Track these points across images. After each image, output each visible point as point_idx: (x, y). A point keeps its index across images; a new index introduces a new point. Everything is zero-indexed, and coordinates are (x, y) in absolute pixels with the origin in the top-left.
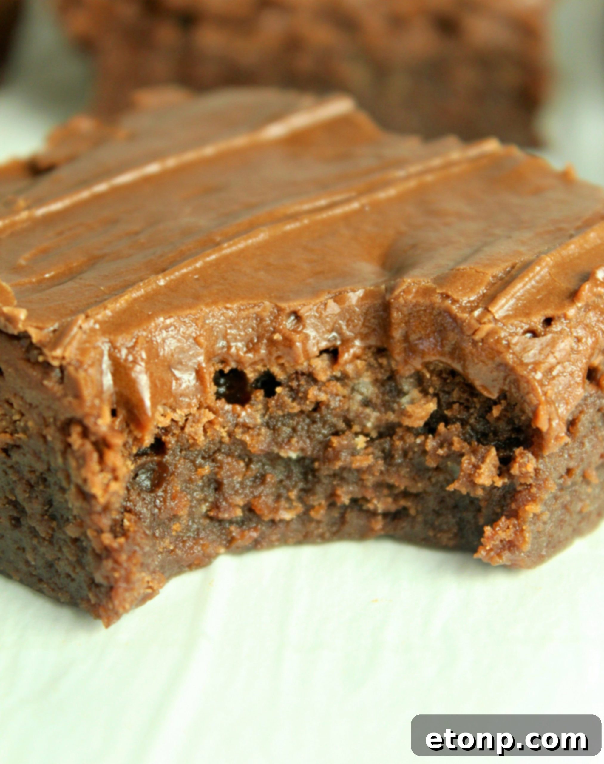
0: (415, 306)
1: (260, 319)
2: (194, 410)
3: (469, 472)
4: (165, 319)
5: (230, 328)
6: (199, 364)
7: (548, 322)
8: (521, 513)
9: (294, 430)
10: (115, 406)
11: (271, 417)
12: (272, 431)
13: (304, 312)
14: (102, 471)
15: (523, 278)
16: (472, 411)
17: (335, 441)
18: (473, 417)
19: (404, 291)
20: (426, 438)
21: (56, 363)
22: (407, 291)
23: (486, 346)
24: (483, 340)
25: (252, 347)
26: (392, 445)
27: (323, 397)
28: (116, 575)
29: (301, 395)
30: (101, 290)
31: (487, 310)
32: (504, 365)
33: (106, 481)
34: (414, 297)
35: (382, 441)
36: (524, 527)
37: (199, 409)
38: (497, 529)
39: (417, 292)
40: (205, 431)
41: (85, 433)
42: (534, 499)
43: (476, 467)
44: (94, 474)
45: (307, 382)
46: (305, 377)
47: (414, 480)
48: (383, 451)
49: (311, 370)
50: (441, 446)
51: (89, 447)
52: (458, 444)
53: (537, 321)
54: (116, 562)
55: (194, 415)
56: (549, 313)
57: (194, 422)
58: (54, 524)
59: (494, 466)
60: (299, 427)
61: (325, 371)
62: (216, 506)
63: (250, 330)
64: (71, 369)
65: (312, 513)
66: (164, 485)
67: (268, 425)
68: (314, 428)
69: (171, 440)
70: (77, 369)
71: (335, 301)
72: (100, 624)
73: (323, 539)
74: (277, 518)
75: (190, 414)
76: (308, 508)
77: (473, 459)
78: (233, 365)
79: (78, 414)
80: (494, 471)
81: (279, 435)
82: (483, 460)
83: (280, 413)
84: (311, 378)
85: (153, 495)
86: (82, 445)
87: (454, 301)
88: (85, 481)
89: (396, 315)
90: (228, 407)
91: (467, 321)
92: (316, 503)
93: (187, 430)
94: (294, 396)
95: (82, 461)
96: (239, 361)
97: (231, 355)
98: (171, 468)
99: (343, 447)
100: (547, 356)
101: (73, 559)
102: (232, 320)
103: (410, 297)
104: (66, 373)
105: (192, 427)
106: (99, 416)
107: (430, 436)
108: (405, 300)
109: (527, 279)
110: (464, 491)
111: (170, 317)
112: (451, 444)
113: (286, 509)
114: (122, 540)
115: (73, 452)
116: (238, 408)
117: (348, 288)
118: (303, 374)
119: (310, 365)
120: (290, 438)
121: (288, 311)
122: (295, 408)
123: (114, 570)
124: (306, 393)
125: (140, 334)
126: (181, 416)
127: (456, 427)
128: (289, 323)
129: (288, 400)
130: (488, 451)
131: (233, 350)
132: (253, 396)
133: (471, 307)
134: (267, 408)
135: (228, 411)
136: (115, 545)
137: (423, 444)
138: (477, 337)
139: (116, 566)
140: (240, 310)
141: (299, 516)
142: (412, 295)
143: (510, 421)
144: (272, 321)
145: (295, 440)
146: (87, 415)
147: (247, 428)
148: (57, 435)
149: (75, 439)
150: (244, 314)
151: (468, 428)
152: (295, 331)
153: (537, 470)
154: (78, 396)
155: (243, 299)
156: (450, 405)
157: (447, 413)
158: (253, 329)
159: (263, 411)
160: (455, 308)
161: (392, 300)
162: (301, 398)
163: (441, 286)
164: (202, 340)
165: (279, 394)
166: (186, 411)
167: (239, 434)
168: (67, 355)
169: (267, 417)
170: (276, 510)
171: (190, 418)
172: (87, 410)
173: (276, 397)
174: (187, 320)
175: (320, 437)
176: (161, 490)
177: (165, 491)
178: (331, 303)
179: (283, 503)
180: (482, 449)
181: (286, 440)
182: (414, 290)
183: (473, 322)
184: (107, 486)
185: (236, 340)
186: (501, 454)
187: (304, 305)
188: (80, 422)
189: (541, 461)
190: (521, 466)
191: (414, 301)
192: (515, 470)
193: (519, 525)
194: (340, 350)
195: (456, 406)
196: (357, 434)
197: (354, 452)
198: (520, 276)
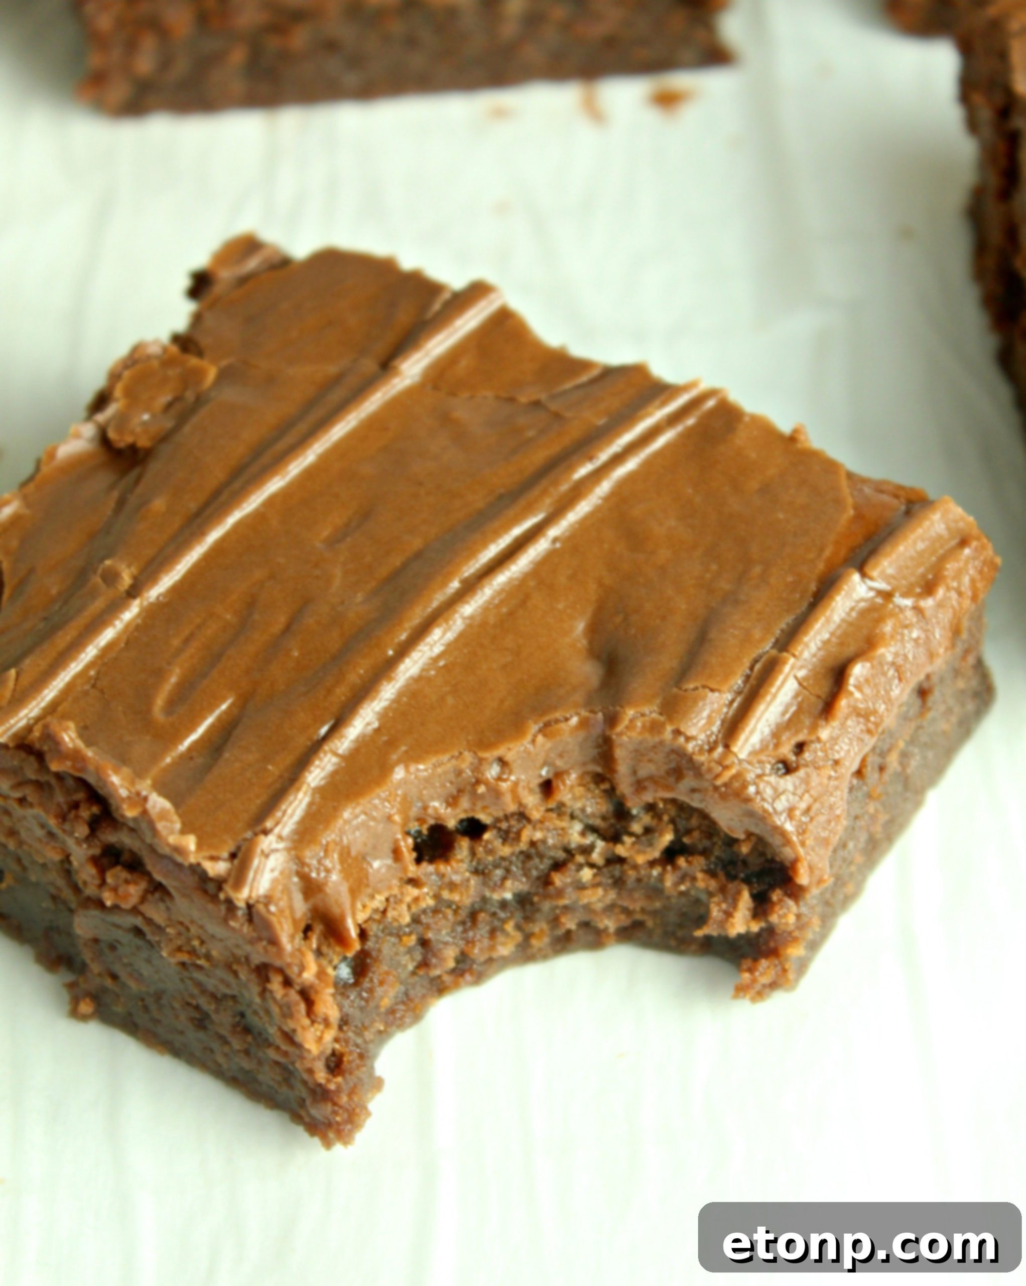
0: (641, 743)
1: (459, 773)
2: (396, 891)
3: (719, 918)
4: (354, 808)
5: (425, 788)
6: (396, 841)
7: (800, 748)
8: (782, 952)
9: (508, 871)
10: (310, 922)
11: (479, 863)
12: (481, 877)
13: (509, 757)
14: (313, 1022)
15: (764, 696)
16: (715, 839)
17: (558, 879)
18: (717, 847)
19: (627, 727)
20: (664, 870)
21: (241, 904)
22: (631, 726)
23: (729, 791)
24: (726, 785)
25: (452, 801)
26: (623, 872)
27: (538, 835)
28: (338, 1119)
29: (512, 835)
31: (727, 746)
32: (751, 814)
33: (318, 1033)
34: (641, 733)
35: (611, 868)
36: (787, 967)
37: (401, 887)
38: (757, 974)
39: (644, 726)
40: (409, 907)
41: (287, 983)
42: (795, 940)
43: (729, 915)
44: (304, 1028)
45: (519, 821)
46: (516, 817)
47: (649, 897)
48: (612, 877)
49: (522, 809)
50: (682, 880)
51: (294, 996)
52: (703, 882)
53: (786, 750)
54: (335, 1104)
55: (395, 896)
56: (800, 737)
57: (396, 903)
58: (249, 1038)
59: (749, 909)
60: (514, 869)
61: (536, 807)
62: (424, 964)
63: (448, 785)
64: (261, 907)
65: (534, 942)
66: (370, 975)
67: (476, 872)
68: (531, 864)
69: (373, 929)
70: (266, 905)
71: (545, 735)
72: (316, 1141)
73: (545, 957)
74: (495, 955)
75: (391, 896)
76: (528, 937)
77: (724, 906)
78: (432, 822)
79: (278, 963)
80: (748, 914)
81: (490, 880)
82: (735, 905)
83: (490, 858)
84: (522, 816)
85: (358, 989)
86: (286, 995)
87: (688, 739)
88: (294, 1031)
89: (619, 753)
90: (431, 868)
91: (706, 764)
92: (536, 929)
93: (391, 914)
94: (504, 836)
95: (288, 1012)
96: (438, 818)
97: (429, 815)
98: (374, 954)
99: (566, 885)
100: (801, 798)
101: (279, 1078)
102: (427, 780)
103: (634, 734)
104: (254, 910)
105: (394, 909)
106: (302, 968)
107: (669, 868)
108: (630, 738)
109: (768, 698)
110: (715, 933)
111: (358, 804)
112: (694, 879)
113: (503, 944)
114: (339, 1079)
115: (274, 999)
116: (442, 867)
117: (558, 715)
118: (513, 814)
119: (520, 804)
120: (504, 879)
121: (491, 759)
122: (506, 851)
123: (335, 1113)
124: (518, 834)
125: (329, 839)
126: (381, 902)
127: (699, 862)
128: (494, 771)
129: (498, 843)
130: (739, 893)
131: (430, 811)
132: (456, 845)
133: (709, 743)
134: (473, 853)
135: (431, 874)
136: (332, 1087)
137: (661, 878)
138: (719, 782)
139: (336, 1108)
140: (435, 766)
141: (518, 946)
142: (638, 730)
143: (762, 854)
144: (473, 771)
145: (509, 883)
146: (289, 965)
147: (452, 886)
148: (253, 976)
149: (276, 985)
150: (439, 770)
151: (713, 859)
152: (499, 779)
153: (798, 916)
154: (274, 941)
155: (436, 752)
156: (688, 832)
157: (686, 840)
158: (451, 783)
159: (469, 858)
160: (690, 747)
161: (614, 737)
162: (514, 839)
163: (670, 719)
164: (397, 818)
165: (488, 842)
166: (386, 894)
167: (446, 895)
168: (254, 895)
169: (474, 863)
170: (492, 948)
171: (392, 900)
172: (289, 960)
173: (483, 844)
174: (377, 802)
175: (535, 873)
176: (367, 980)
177: (371, 981)
178: (540, 739)
179: (500, 938)
180: (732, 887)
181: (499, 883)
182: (639, 724)
183: (713, 765)
184: (320, 1039)
185: (432, 799)
186: (755, 891)
187: (509, 749)
188: (281, 971)
189: (801, 903)
190: (780, 917)
191: (640, 738)
192: (774, 918)
193: (781, 964)
194: (554, 784)
195: (696, 834)
196: (580, 867)
197: (580, 887)
198: (762, 691)
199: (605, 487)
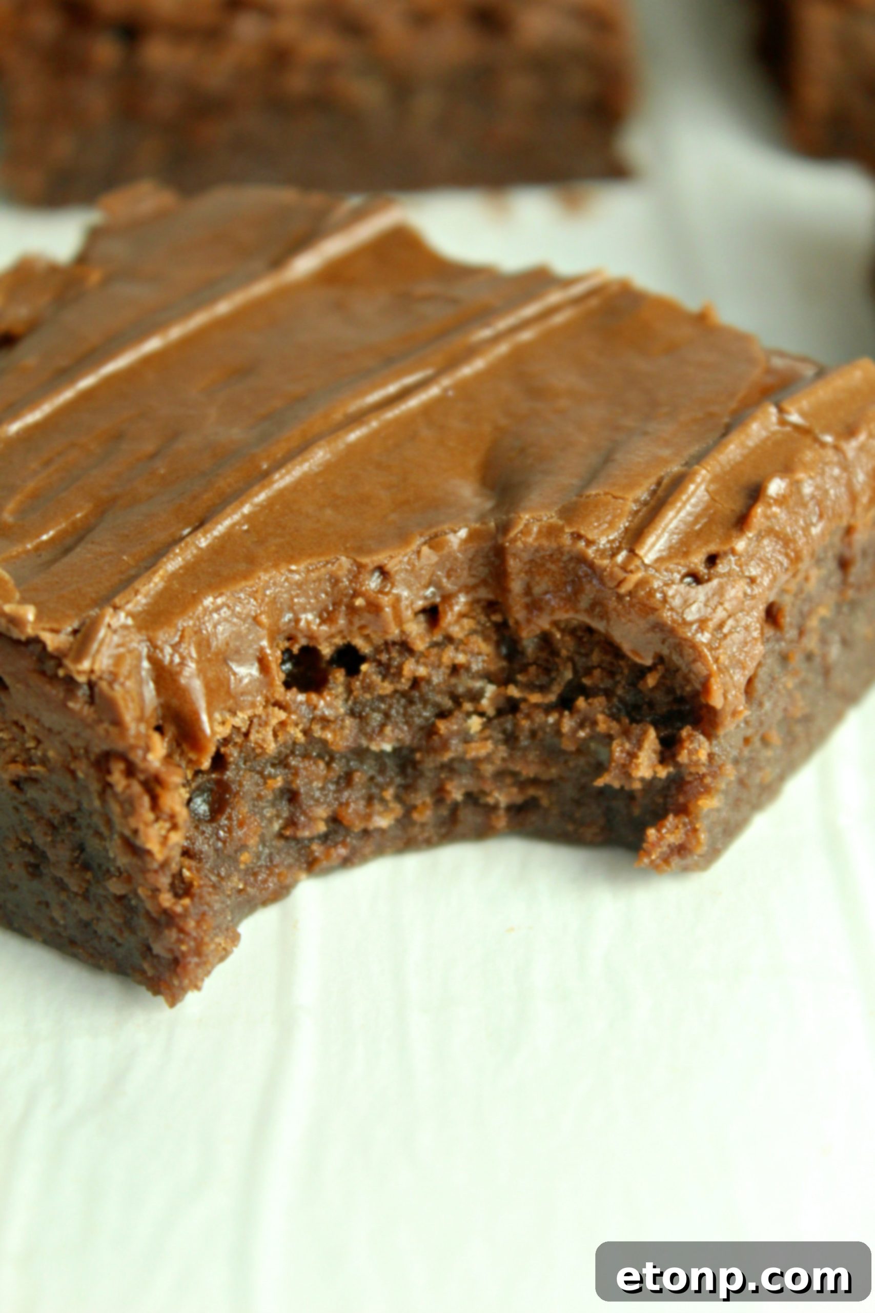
0: (537, 550)
1: (335, 581)
2: (260, 710)
3: (622, 761)
4: (215, 598)
5: (298, 596)
6: (262, 649)
7: (712, 560)
8: (691, 807)
9: (387, 715)
10: (161, 722)
11: (355, 703)
12: (357, 721)
13: (391, 566)
14: (157, 819)
15: (674, 503)
16: (618, 678)
17: (443, 726)
18: (620, 686)
19: (521, 532)
20: (561, 715)
21: (82, 679)
22: (526, 531)
23: (635, 601)
24: (630, 593)
25: (327, 617)
26: (516, 725)
27: (422, 671)
28: (184, 948)
29: (393, 670)
30: (123, 560)
31: (632, 551)
32: (659, 626)
33: (163, 832)
34: (536, 539)
35: (502, 719)
36: (698, 826)
37: (265, 707)
38: (664, 831)
39: (540, 532)
40: (275, 735)
41: (131, 771)
42: (708, 790)
43: (632, 756)
44: (147, 825)
45: (401, 653)
46: (397, 647)
47: (545, 763)
48: (504, 731)
49: (404, 638)
50: (581, 726)
51: (137, 788)
52: (603, 724)
53: (697, 561)
54: (181, 930)
55: (260, 717)
56: (713, 548)
57: (260, 725)
58: (89, 876)
59: (655, 751)
60: (393, 712)
61: (422, 639)
62: (291, 822)
63: (323, 596)
64: (104, 685)
65: (416, 816)
66: (229, 810)
67: (352, 713)
68: (412, 710)
69: (233, 753)
70: (111, 684)
71: (431, 547)
72: (160, 999)
73: (430, 843)
74: (371, 827)
75: (255, 716)
76: (409, 809)
77: (627, 746)
78: (303, 642)
79: (120, 746)
80: (654, 758)
81: (367, 724)
82: (639, 745)
83: (368, 696)
84: (405, 647)
85: (214, 825)
86: (128, 786)
87: (589, 543)
88: (136, 832)
89: (513, 564)
90: (301, 697)
91: (608, 569)
92: (418, 802)
93: (253, 737)
94: (384, 672)
95: (129, 807)
96: (311, 637)
97: (301, 631)
98: (234, 787)
99: (453, 734)
100: (714, 610)
101: (118, 920)
102: (299, 585)
103: (530, 540)
104: (96, 690)
105: (258, 732)
106: (148, 749)
107: (566, 713)
108: (525, 543)
109: (679, 505)
110: (616, 785)
111: (221, 594)
112: (594, 723)
113: (380, 814)
114: (186, 901)
115: (115, 795)
116: (314, 697)
117: (445, 527)
118: (394, 643)
119: (403, 632)
120: (382, 726)
121: (371, 567)
122: (387, 688)
123: (180, 941)
124: (400, 668)
125: (185, 624)
126: (243, 720)
127: (599, 702)
128: (373, 583)
129: (377, 679)
130: (645, 733)
131: (302, 624)
132: (330, 677)
133: (612, 548)
134: (349, 690)
135: (301, 703)
136: (179, 909)
137: (558, 723)
138: (623, 590)
139: (182, 936)
140: (308, 571)
141: (398, 821)
142: (534, 536)
143: (670, 691)
144: (351, 581)
145: (388, 730)
146: (133, 748)
147: (325, 721)
148: (92, 771)
149: (117, 778)
150: (313, 575)
151: (615, 700)
152: (381, 591)
153: (711, 756)
154: (117, 722)
155: (310, 556)
156: (588, 672)
157: (586, 681)
158: (327, 594)
159: (345, 696)
160: (591, 552)
161: (507, 544)
162: (394, 675)
163: (569, 521)
164: (264, 619)
165: (365, 673)
166: (250, 712)
167: (317, 732)
168: (97, 667)
169: (350, 703)
170: (368, 817)
171: (256, 720)
172: (132, 741)
173: (361, 677)
174: (242, 595)
175: (418, 721)
176: (225, 816)
177: (230, 818)
178: (425, 550)
179: (378, 807)
180: (636, 729)
181: (377, 730)
182: (535, 529)
183: (617, 570)
184: (164, 840)
185: (305, 610)
186: (662, 734)
187: (391, 557)
188: (123, 757)
189: (714, 742)
190: (691, 753)
191: (536, 544)
192: (683, 757)
193: (691, 823)
194: (441, 609)
195: (597, 673)
196: (469, 715)
197: (467, 739)
198: (670, 499)
199: (503, 348)
